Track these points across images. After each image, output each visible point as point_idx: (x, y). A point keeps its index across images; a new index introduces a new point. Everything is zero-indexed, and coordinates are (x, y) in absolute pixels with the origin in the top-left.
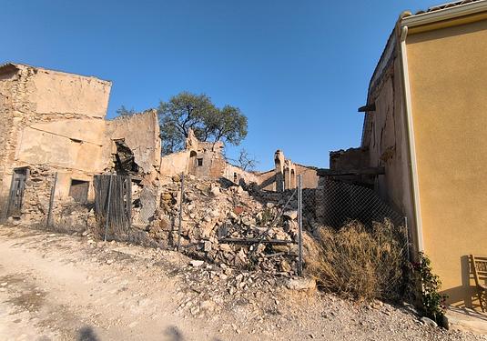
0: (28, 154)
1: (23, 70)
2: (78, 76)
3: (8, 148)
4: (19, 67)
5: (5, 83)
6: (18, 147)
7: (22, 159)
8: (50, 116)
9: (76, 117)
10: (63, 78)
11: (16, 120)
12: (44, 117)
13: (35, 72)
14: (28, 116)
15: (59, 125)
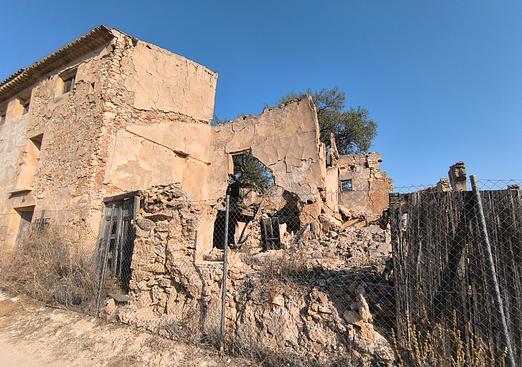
0: (122, 175)
1: (119, 38)
2: (184, 59)
3: (95, 163)
4: (114, 32)
5: (88, 66)
6: (109, 161)
7: (115, 183)
8: (151, 115)
9: (180, 118)
10: (167, 58)
11: (108, 116)
12: (144, 115)
13: (135, 43)
14: (123, 111)
15: (160, 129)
